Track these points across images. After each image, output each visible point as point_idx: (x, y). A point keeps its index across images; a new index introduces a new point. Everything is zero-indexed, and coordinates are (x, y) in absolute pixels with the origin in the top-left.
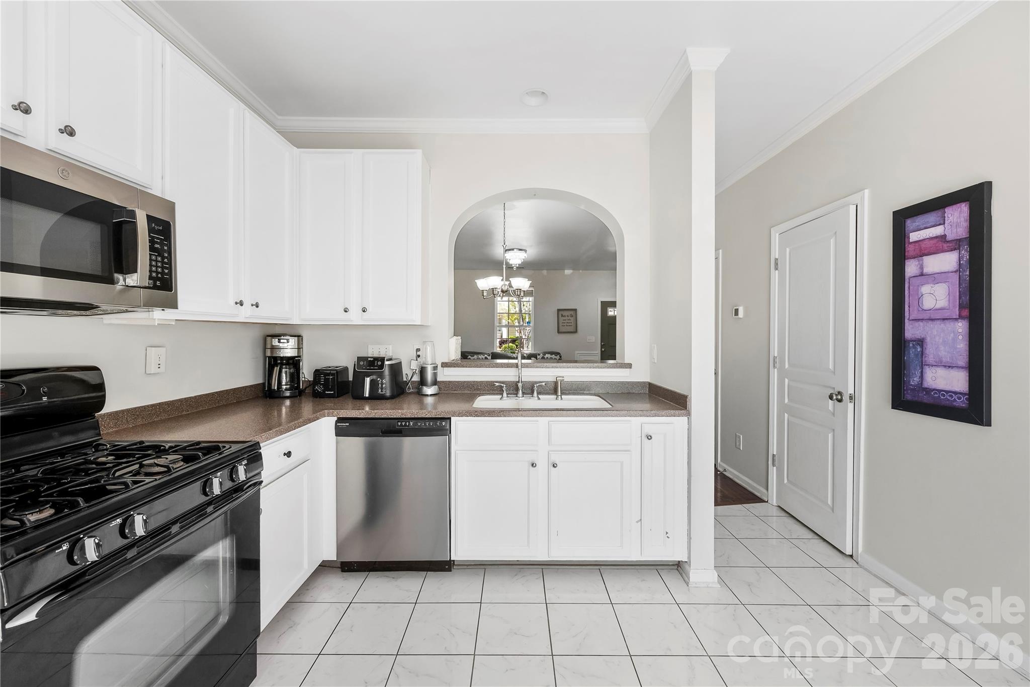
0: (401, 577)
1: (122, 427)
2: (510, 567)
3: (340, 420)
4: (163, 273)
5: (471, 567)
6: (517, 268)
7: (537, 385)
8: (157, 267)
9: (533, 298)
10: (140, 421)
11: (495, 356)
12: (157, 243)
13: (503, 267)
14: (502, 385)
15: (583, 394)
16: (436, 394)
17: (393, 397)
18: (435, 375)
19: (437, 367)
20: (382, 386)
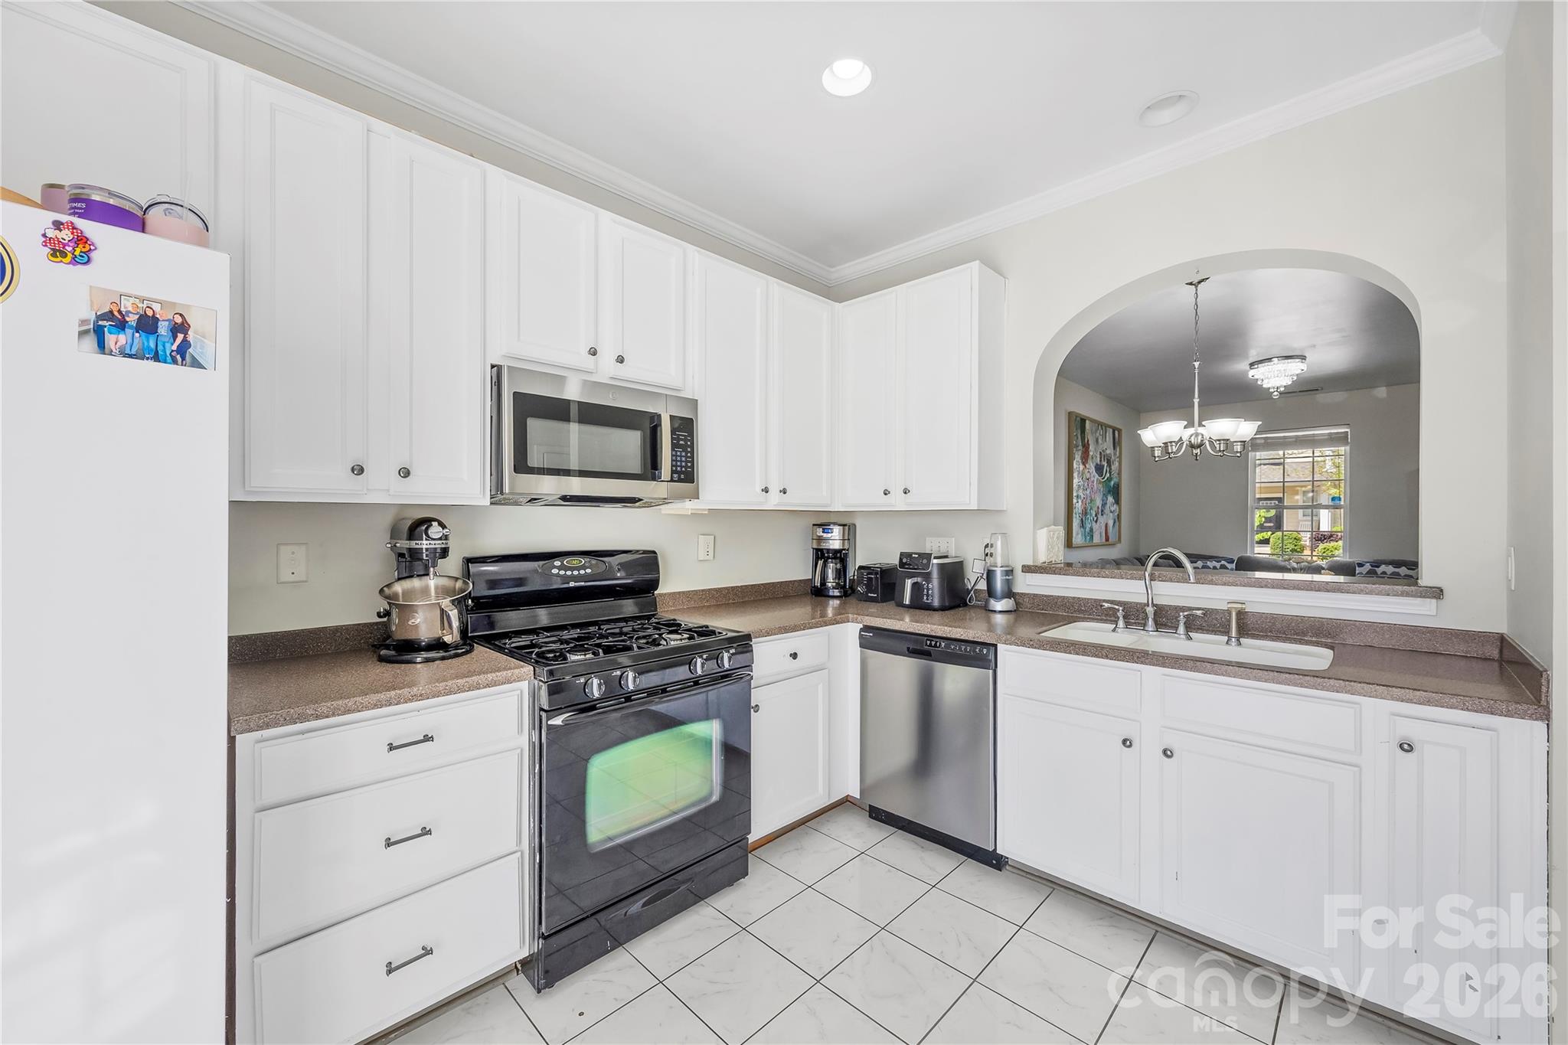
0: (931, 850)
1: (678, 607)
2: (1097, 903)
3: (866, 628)
4: (686, 467)
5: (1032, 878)
6: (1281, 393)
7: (1186, 613)
8: (681, 461)
9: (1348, 448)
10: (692, 604)
11: (1246, 564)
12: (682, 440)
13: (1194, 402)
14: (1117, 607)
15: (1301, 642)
16: (1011, 611)
17: (943, 609)
18: (1009, 584)
19: (1012, 571)
20: (928, 592)
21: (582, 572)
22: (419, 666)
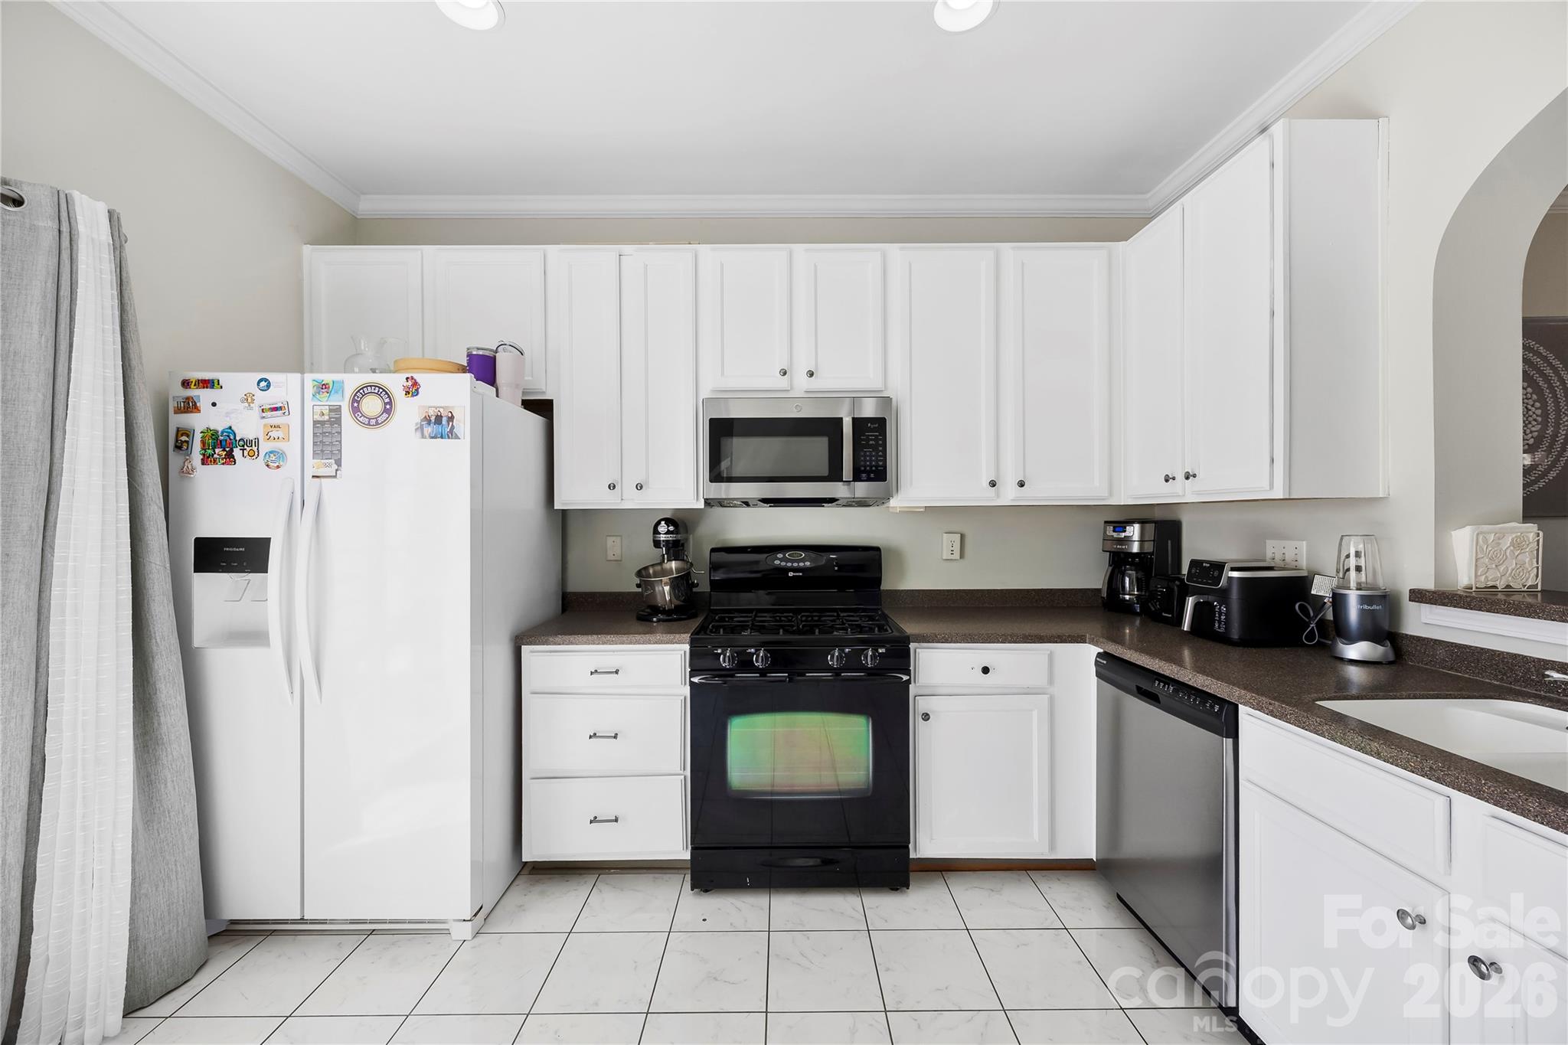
1: (917, 605)
3: (1102, 654)
4: (877, 466)
8: (871, 461)
10: (935, 604)
12: (872, 440)
17: (1244, 643)
18: (1375, 617)
20: (1220, 617)
21: (801, 564)
22: (655, 624)
